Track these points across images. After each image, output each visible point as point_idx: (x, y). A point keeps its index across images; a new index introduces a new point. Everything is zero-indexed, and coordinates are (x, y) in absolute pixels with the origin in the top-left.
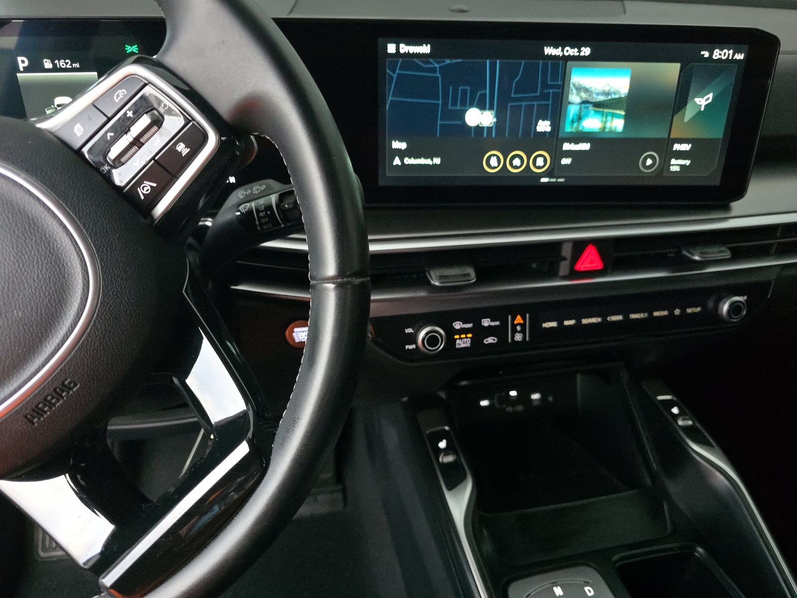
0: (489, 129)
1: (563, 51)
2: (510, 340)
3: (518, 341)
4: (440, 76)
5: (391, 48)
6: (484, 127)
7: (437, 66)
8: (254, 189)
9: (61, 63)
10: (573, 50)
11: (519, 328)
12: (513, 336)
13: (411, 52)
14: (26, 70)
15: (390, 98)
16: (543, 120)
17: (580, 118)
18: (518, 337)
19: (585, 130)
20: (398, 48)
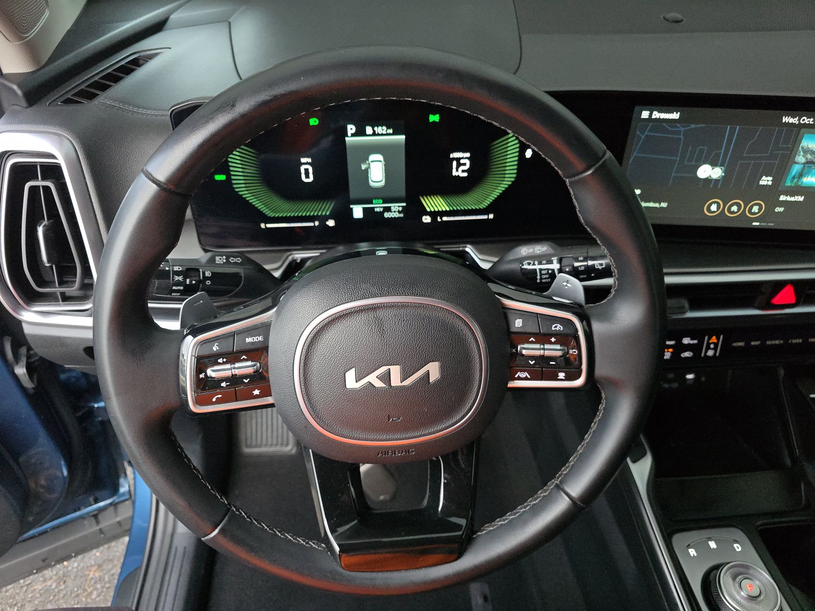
0: (717, 181)
1: (799, 120)
2: (703, 355)
3: (710, 357)
4: (683, 137)
5: (645, 114)
6: (712, 179)
7: (683, 129)
8: (536, 249)
9: (379, 130)
10: (809, 120)
11: (712, 346)
12: (706, 351)
13: (661, 118)
14: (353, 135)
15: (635, 154)
16: (767, 176)
17: (801, 175)
18: (710, 353)
19: (803, 185)
20: (651, 115)
